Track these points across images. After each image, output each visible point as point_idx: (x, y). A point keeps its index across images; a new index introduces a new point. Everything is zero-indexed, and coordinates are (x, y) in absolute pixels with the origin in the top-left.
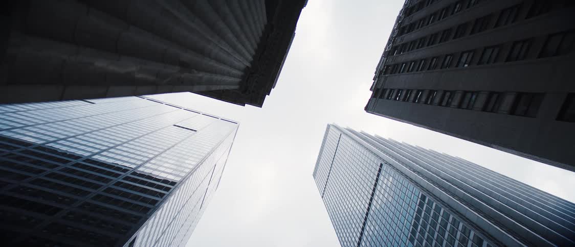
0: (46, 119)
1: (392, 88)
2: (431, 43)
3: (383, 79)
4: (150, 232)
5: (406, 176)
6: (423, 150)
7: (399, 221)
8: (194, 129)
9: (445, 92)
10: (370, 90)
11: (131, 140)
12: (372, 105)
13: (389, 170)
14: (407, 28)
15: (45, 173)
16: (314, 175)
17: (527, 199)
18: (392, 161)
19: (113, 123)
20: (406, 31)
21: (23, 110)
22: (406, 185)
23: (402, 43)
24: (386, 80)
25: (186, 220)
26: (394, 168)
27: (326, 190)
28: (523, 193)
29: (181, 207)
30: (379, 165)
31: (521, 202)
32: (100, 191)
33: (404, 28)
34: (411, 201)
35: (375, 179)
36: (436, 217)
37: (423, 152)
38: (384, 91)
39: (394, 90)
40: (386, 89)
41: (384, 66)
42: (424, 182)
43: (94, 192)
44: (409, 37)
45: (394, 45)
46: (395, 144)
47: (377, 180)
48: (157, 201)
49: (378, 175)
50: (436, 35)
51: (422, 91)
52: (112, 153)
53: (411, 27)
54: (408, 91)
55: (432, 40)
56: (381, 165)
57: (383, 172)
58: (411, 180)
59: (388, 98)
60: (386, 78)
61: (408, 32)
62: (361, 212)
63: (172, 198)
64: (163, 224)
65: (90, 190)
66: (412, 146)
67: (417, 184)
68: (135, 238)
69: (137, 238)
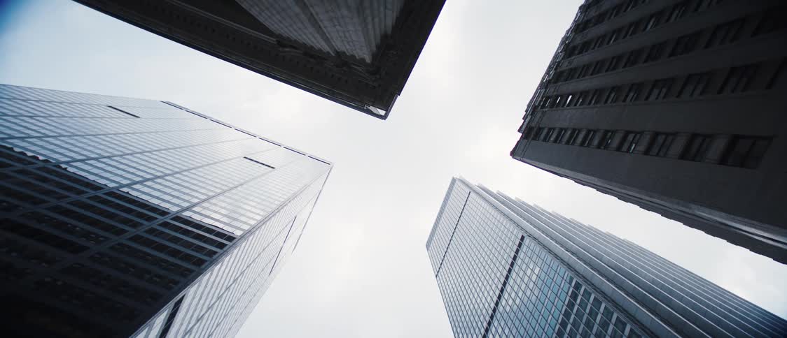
0: (72, 131)
1: (551, 126)
2: (611, 68)
3: (539, 115)
4: (202, 293)
5: (556, 256)
6: (581, 226)
7: (541, 317)
8: (272, 166)
9: (627, 133)
10: (519, 131)
11: (185, 171)
12: (522, 147)
13: (533, 244)
14: (579, 48)
15: (68, 200)
16: (428, 246)
17: (720, 306)
18: (537, 233)
19: (162, 145)
20: (576, 52)
21: (42, 115)
22: (555, 268)
23: (570, 67)
24: (544, 116)
25: (250, 286)
26: (539, 243)
27: (441, 270)
28: (716, 297)
29: (246, 266)
30: (520, 237)
31: (713, 309)
32: (140, 231)
33: (574, 48)
34: (560, 290)
35: (512, 256)
36: (593, 314)
37: (580, 227)
38: (540, 129)
39: (554, 129)
40: (543, 128)
41: (542, 98)
42: (580, 266)
43: (132, 231)
44: (580, 60)
45: (558, 70)
46: (543, 212)
47: (515, 258)
48: (215, 253)
49: (517, 252)
50: (619, 58)
51: (595, 132)
52: (160, 184)
53: (585, 47)
54: (574, 130)
55: (613, 63)
56: (523, 238)
57: (524, 248)
58: (562, 261)
59: (545, 140)
60: (544, 113)
61: (579, 53)
62: (486, 307)
63: (236, 251)
64: (220, 285)
65: (127, 228)
66: (565, 218)
67: (569, 267)
68: (183, 297)
69: (185, 298)
